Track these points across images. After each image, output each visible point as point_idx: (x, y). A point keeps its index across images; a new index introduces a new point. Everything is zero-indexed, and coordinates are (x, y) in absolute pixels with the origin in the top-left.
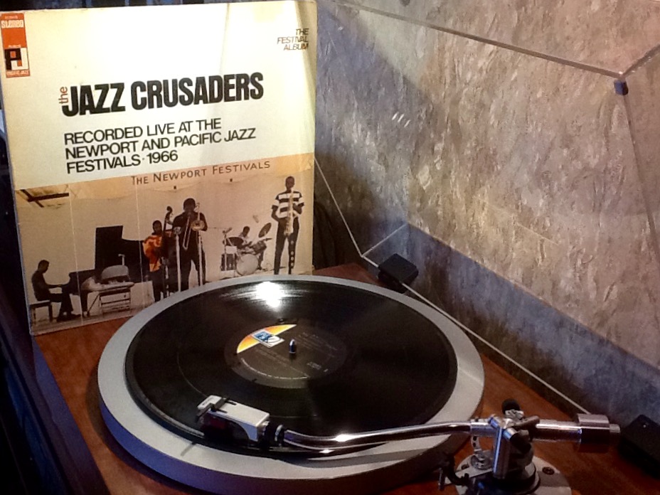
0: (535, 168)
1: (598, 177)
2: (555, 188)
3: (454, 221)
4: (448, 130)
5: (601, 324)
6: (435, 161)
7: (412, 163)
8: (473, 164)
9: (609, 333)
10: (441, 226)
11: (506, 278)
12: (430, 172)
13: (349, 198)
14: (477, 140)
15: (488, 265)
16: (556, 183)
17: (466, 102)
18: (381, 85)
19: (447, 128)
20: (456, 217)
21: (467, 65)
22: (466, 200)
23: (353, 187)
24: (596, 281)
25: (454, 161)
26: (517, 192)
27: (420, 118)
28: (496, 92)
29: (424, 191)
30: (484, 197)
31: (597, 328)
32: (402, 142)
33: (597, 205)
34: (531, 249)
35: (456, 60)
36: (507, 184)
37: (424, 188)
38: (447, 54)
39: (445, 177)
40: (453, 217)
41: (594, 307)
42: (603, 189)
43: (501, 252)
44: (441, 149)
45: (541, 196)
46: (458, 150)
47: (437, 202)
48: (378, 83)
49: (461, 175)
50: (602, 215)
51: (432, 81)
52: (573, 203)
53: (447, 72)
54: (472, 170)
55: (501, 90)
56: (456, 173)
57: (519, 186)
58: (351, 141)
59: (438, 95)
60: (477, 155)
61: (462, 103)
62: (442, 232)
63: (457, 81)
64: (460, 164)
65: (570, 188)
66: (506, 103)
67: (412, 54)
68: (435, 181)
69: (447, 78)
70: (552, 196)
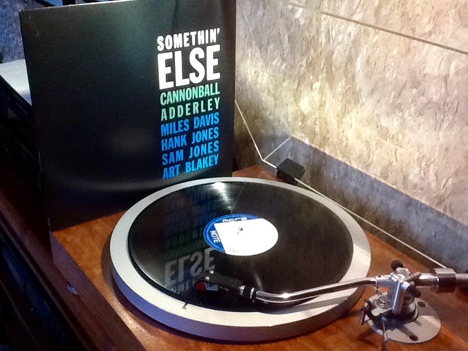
0: (391, 101)
1: (439, 109)
2: (406, 115)
3: (328, 136)
4: (324, 74)
5: (439, 204)
6: (313, 95)
7: (295, 96)
8: (343, 97)
9: (445, 209)
10: (318, 138)
11: (368, 174)
12: (309, 102)
14: (346, 82)
15: (355, 165)
16: (407, 111)
17: (338, 56)
18: (271, 42)
20: (330, 133)
21: (339, 30)
22: (338, 121)
24: (436, 175)
25: (328, 94)
26: (377, 117)
27: (301, 66)
28: (361, 49)
29: (304, 114)
30: (352, 119)
31: (436, 206)
32: (286, 81)
33: (438, 126)
34: (388, 154)
35: (330, 27)
36: (369, 111)
38: (324, 23)
39: (322, 105)
40: (328, 132)
41: (435, 193)
42: (442, 116)
43: (365, 156)
44: (318, 89)
45: (395, 119)
46: (332, 88)
47: (315, 122)
48: (268, 40)
49: (334, 104)
50: (440, 133)
51: (311, 40)
52: (419, 125)
53: (323, 35)
54: (342, 102)
55: (365, 48)
56: (330, 103)
57: (379, 113)
58: (246, 80)
59: (315, 50)
60: (346, 92)
61: (334, 56)
62: (319, 143)
63: (331, 40)
64: (333, 97)
65: (417, 115)
66: (368, 57)
67: (295, 21)
68: (313, 108)
69: (323, 39)
70: (404, 120)
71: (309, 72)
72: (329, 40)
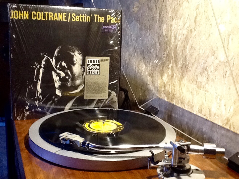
0: (202, 66)
1: (224, 65)
2: (209, 72)
3: (175, 93)
4: (173, 59)
5: (227, 123)
6: (169, 72)
7: (161, 74)
8: (181, 69)
9: (230, 127)
10: (171, 95)
11: (193, 112)
12: (167, 76)
13: (141, 92)
14: (183, 61)
15: (187, 108)
16: (210, 71)
17: (179, 47)
18: (152, 48)
19: (173, 58)
20: (176, 91)
21: (179, 33)
22: (179, 84)
23: (142, 88)
24: (225, 106)
25: (175, 70)
26: (196, 77)
27: (164, 57)
28: (189, 41)
29: (165, 83)
30: (185, 81)
31: (226, 125)
32: (158, 67)
33: (225, 75)
34: (202, 98)
35: (176, 33)
36: (193, 74)
37: (165, 82)
38: (173, 32)
39: (172, 76)
40: (175, 91)
41: (224, 117)
42: (226, 69)
43: (191, 101)
44: (171, 67)
45: (204, 76)
46: (176, 65)
47: (169, 87)
48: (151, 47)
49: (177, 74)
50: (226, 79)
51: (168, 42)
52: (216, 76)
53: (173, 38)
54: (181, 72)
55: (191, 40)
56: (176, 74)
57: (197, 74)
58: (142, 71)
59: (170, 47)
60: (183, 66)
61: (177, 48)
62: (171, 98)
63: (176, 40)
64: (177, 71)
65: (214, 71)
66: (192, 44)
67: (162, 34)
68: (169, 79)
69: (173, 40)
70: (208, 76)
71: (167, 59)
72: (175, 40)
